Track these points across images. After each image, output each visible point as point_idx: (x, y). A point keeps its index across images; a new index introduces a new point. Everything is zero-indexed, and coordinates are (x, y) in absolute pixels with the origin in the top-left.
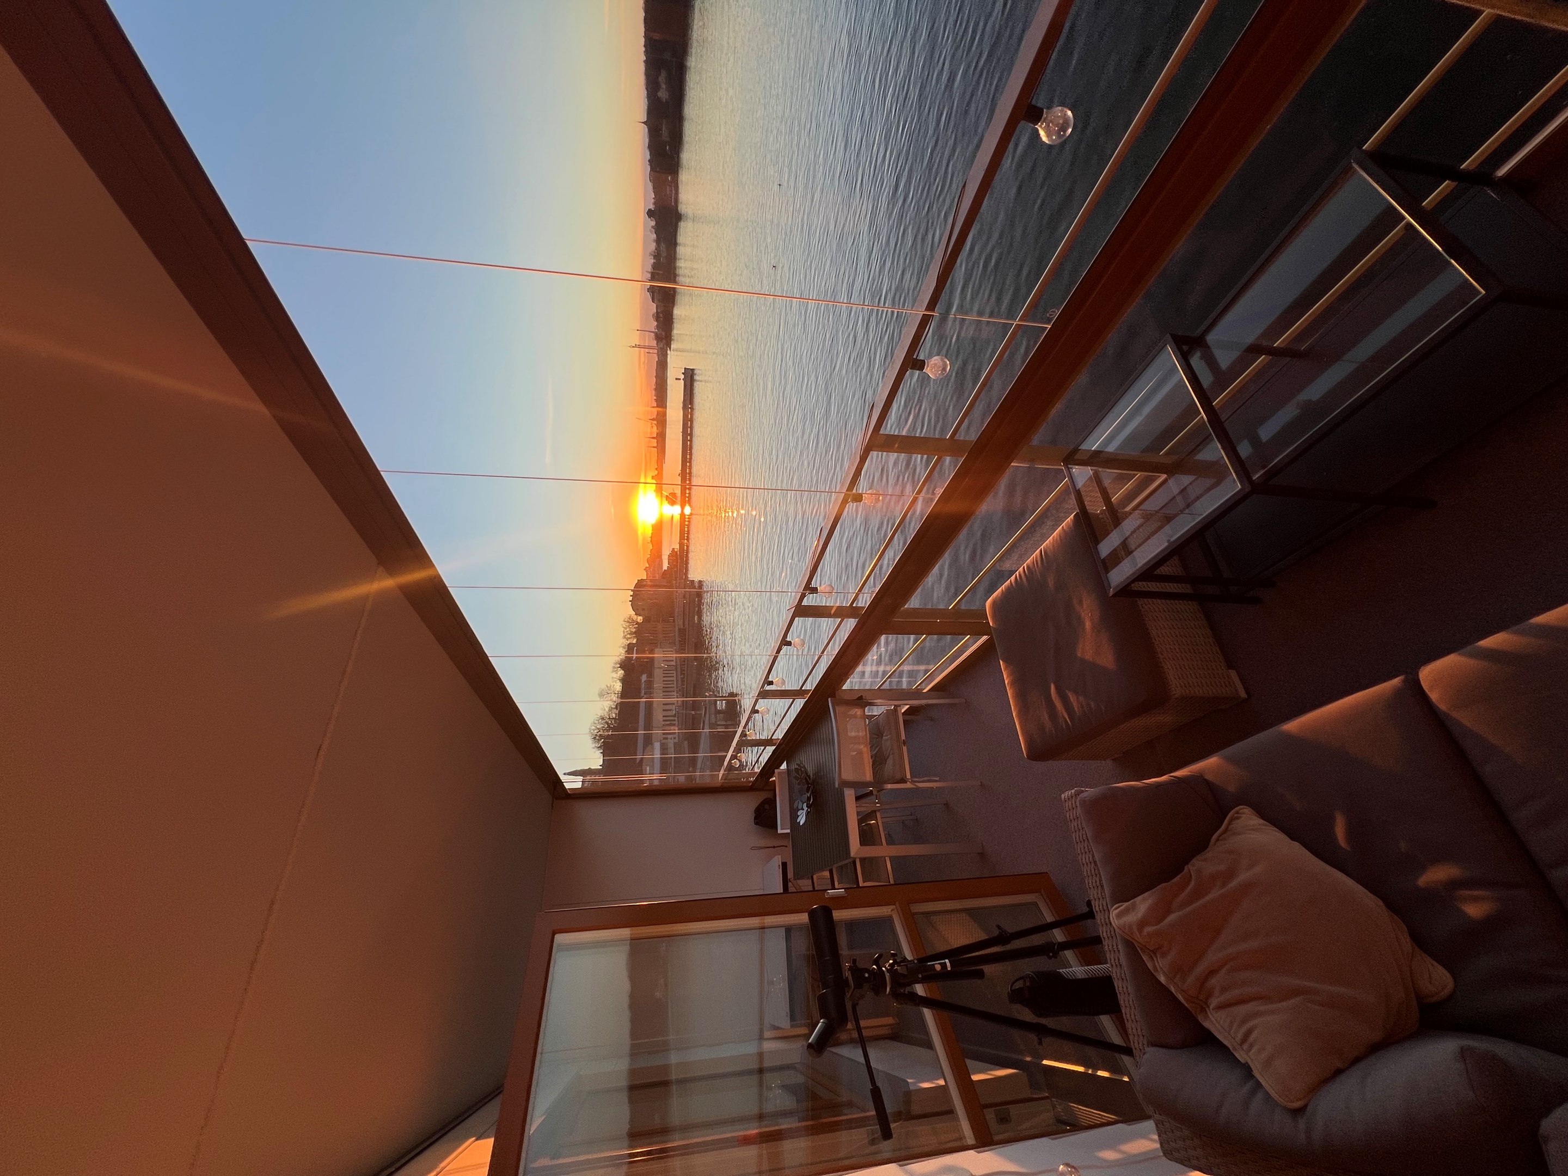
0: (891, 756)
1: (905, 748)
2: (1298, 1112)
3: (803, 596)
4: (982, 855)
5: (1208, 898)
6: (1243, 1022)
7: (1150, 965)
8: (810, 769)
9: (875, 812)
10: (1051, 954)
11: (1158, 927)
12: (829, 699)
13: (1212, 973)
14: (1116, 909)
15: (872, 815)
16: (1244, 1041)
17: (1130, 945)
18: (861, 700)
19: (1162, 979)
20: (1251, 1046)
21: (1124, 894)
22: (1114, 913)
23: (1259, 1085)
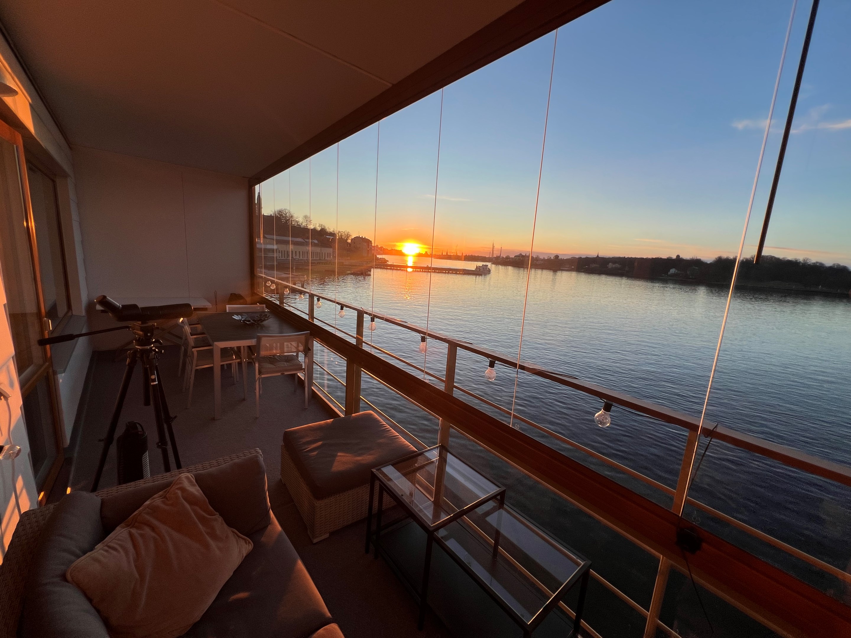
0: (275, 367)
1: (279, 374)
2: (64, 577)
3: (370, 314)
4: (213, 419)
5: (200, 526)
6: (121, 546)
7: (155, 496)
8: (265, 323)
9: (241, 358)
10: (160, 444)
11: (181, 497)
12: (309, 332)
13: (153, 528)
14: (191, 476)
15: (238, 355)
16: (109, 547)
17: (168, 485)
18: (308, 351)
19: (148, 502)
20: (107, 551)
21: (200, 480)
22: (189, 475)
23: (78, 557)
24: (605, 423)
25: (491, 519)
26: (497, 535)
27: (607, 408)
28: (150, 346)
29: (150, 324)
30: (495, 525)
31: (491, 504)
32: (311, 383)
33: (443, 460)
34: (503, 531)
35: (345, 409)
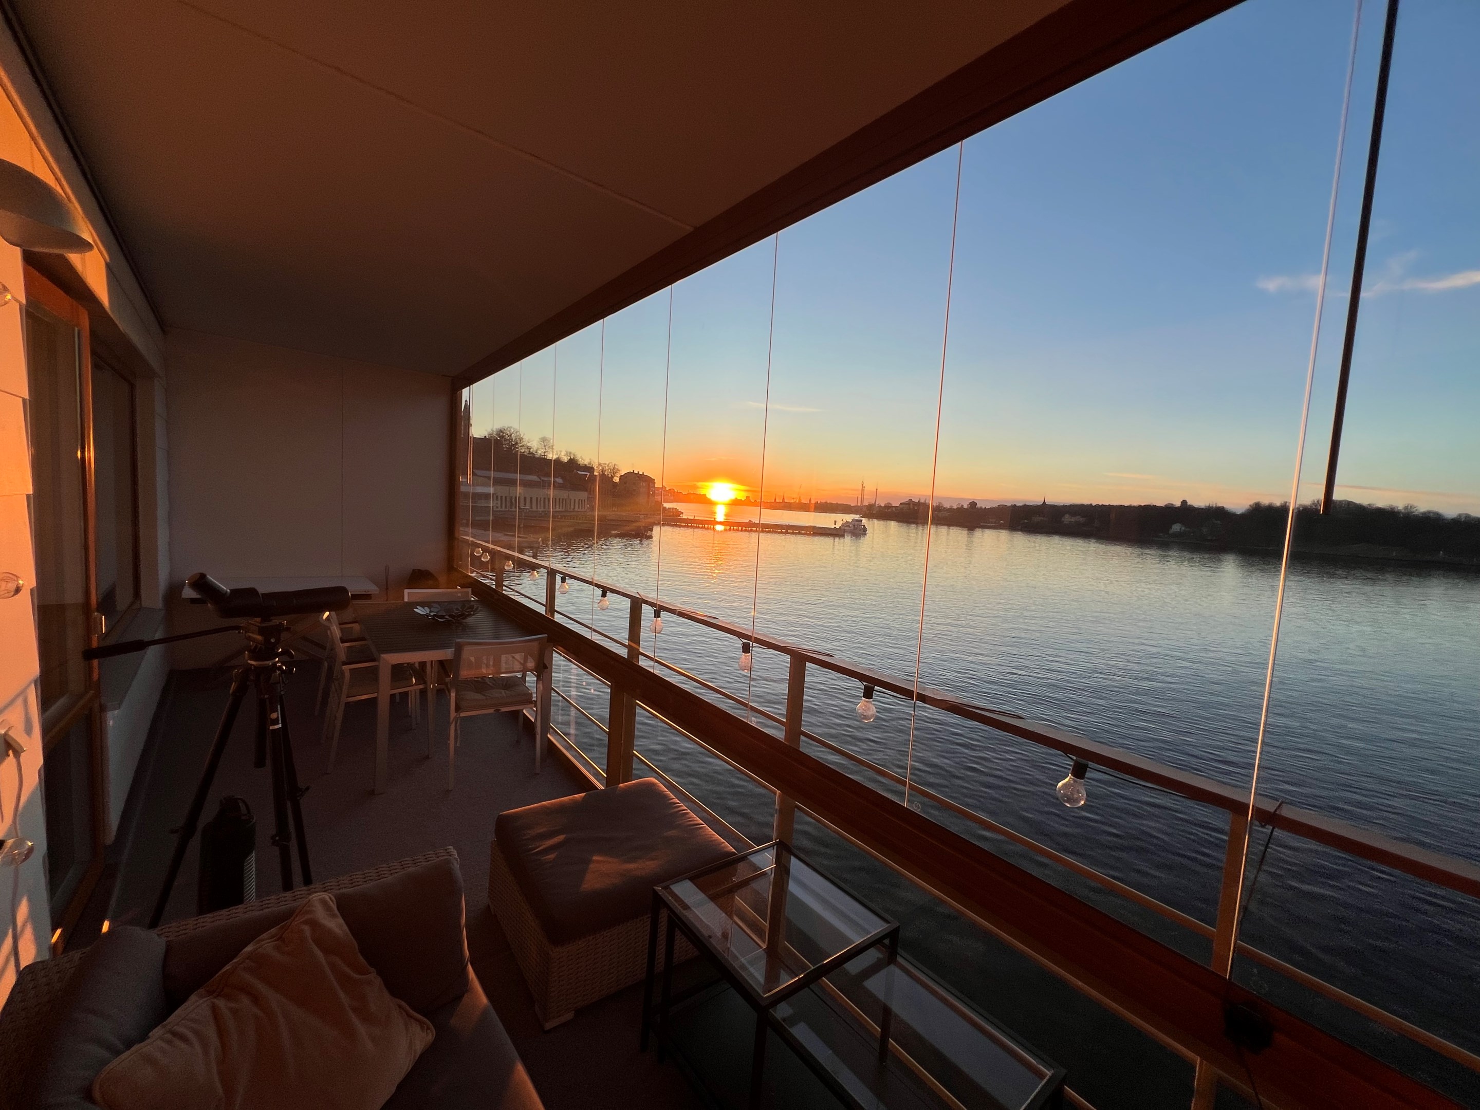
0: (485, 697)
1: (491, 711)
2: (88, 1094)
3: (652, 604)
4: (372, 793)
5: (342, 995)
6: (196, 1033)
7: (265, 936)
8: (470, 620)
9: (425, 683)
10: (277, 838)
11: (310, 941)
12: (546, 635)
13: (256, 999)
14: (330, 899)
15: (421, 678)
16: (175, 1034)
17: (288, 915)
18: (543, 669)
19: (249, 949)
20: (169, 1042)
21: (345, 906)
22: (325, 896)
23: (118, 1053)
24: (1078, 801)
25: (874, 984)
26: (885, 1015)
27: (1079, 772)
28: (273, 661)
29: (275, 621)
30: (881, 996)
31: (873, 955)
32: (546, 728)
33: (782, 870)
34: (896, 1008)
35: (606, 776)
